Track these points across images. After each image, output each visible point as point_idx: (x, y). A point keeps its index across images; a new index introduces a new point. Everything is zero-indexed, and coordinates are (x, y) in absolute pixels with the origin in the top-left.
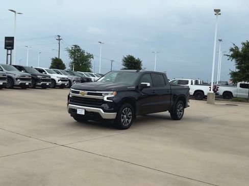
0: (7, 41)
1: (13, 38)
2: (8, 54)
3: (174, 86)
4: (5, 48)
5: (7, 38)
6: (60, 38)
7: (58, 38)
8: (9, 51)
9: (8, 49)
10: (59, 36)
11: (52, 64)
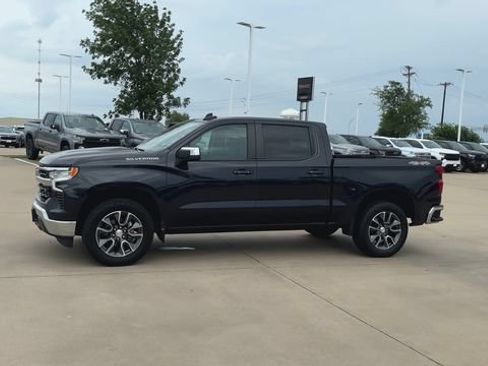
0: (302, 86)
1: (312, 78)
2: (301, 111)
3: (343, 160)
4: (298, 100)
5: (301, 81)
6: (411, 71)
7: (407, 73)
8: (305, 104)
9: (302, 101)
10: (409, 68)
11: (381, 124)
